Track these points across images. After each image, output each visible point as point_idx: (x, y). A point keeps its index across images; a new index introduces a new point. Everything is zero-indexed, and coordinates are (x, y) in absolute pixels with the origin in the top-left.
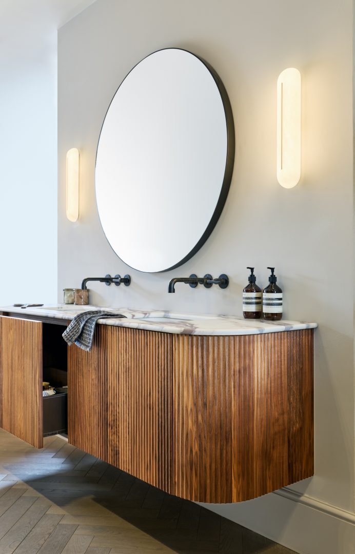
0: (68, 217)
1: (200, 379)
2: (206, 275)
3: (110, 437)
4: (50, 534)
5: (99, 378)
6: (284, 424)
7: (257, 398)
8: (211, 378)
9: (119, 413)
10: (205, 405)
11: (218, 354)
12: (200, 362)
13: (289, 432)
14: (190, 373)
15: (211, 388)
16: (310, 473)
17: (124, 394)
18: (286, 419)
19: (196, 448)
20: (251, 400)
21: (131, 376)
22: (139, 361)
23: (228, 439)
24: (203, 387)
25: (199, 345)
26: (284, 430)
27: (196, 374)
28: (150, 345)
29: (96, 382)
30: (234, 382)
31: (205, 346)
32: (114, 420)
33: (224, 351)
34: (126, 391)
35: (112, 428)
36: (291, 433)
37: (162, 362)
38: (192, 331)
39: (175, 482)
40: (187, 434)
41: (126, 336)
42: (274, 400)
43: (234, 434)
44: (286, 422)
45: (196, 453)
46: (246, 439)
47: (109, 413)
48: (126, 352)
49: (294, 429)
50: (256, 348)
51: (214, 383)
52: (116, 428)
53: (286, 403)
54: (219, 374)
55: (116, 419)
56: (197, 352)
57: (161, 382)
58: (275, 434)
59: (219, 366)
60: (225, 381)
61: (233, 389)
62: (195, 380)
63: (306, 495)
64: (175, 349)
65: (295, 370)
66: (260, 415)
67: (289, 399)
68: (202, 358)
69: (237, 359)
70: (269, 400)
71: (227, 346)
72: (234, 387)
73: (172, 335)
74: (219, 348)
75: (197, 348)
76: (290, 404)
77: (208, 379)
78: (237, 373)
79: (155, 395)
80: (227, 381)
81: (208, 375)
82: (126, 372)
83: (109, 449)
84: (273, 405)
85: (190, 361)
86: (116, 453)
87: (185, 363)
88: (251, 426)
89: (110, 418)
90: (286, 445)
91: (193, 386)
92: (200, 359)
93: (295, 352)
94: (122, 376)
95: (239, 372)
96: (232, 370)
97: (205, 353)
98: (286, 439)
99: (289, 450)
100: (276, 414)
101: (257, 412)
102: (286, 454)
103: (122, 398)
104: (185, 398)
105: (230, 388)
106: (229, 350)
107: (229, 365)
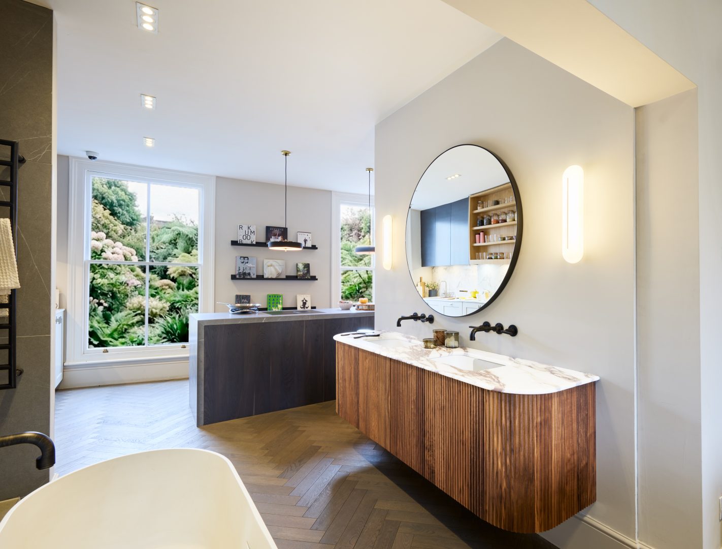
0: (384, 267)
1: (508, 429)
2: (497, 324)
3: (427, 457)
4: (379, 530)
5: (418, 409)
6: (574, 463)
7: (555, 444)
8: (517, 429)
9: (435, 441)
10: (512, 450)
11: (524, 409)
12: (508, 415)
13: (578, 469)
14: (499, 422)
15: (517, 437)
16: (593, 500)
17: (439, 427)
18: (576, 458)
19: (504, 485)
20: (550, 446)
21: (446, 414)
22: (453, 403)
23: (531, 480)
24: (511, 435)
25: (507, 401)
26: (574, 467)
27: (505, 423)
28: (463, 393)
29: (414, 411)
30: (537, 433)
31: (512, 402)
32: (431, 446)
33: (528, 407)
34: (441, 425)
35: (429, 451)
36: (580, 469)
37: (474, 409)
38: (502, 390)
39: (486, 510)
40: (497, 473)
41: (441, 381)
42: (567, 444)
43: (537, 476)
44: (576, 461)
45: (505, 489)
46: (546, 479)
47: (426, 438)
48: (441, 394)
49: (582, 465)
50: (553, 403)
51: (520, 433)
52: (433, 452)
53: (575, 445)
54: (524, 426)
55: (433, 445)
56: (505, 406)
57: (473, 425)
58: (568, 472)
59: (524, 420)
60: (529, 432)
61: (535, 438)
62: (503, 429)
63: (588, 516)
64: (486, 401)
65: (582, 417)
66: (557, 458)
67: (578, 441)
68: (510, 412)
69: (539, 414)
70: (563, 445)
71: (530, 402)
72: (537, 437)
73: (483, 390)
74: (524, 404)
75: (506, 403)
76: (579, 446)
77: (515, 430)
78: (539, 425)
79: (467, 434)
80: (531, 431)
81: (515, 426)
82: (441, 410)
83: (426, 467)
84: (566, 448)
85: (499, 413)
86: (433, 472)
87: (495, 414)
88: (550, 468)
89: (427, 443)
90: (576, 480)
91: (502, 433)
92: (508, 412)
93: (582, 401)
94: (437, 412)
95: (541, 424)
96: (535, 423)
97: (512, 408)
98: (576, 475)
99: (578, 484)
100: (569, 455)
101: (555, 456)
102: (576, 487)
103: (437, 430)
104: (496, 443)
105: (533, 437)
106: (532, 406)
107: (532, 418)
